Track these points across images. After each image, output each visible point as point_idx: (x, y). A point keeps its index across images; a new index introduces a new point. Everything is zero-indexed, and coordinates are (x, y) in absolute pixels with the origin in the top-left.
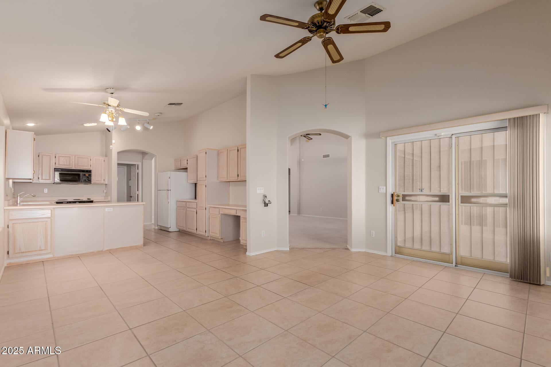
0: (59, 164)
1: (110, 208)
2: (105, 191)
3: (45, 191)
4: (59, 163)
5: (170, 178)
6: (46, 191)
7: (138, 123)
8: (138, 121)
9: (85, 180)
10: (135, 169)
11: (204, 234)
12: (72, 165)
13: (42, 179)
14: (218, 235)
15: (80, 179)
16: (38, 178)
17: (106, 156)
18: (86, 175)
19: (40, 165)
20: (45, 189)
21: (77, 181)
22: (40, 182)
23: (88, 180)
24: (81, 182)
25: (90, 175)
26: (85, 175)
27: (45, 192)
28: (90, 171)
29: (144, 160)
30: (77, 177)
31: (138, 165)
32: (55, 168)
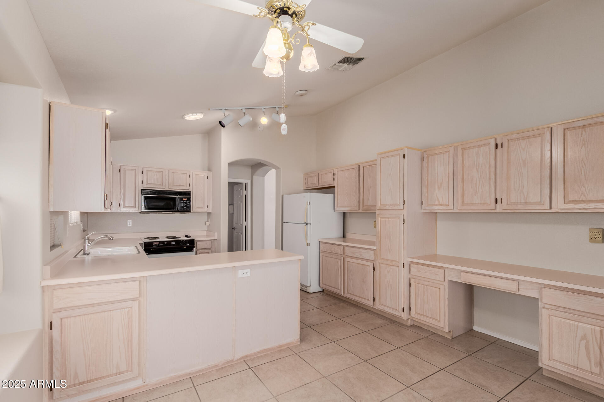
0: (148, 184)
1: (245, 271)
2: (208, 223)
3: (128, 223)
4: (148, 182)
5: (309, 204)
6: (130, 224)
7: (264, 112)
8: (264, 110)
9: (182, 207)
10: (240, 190)
11: (399, 313)
12: (165, 185)
13: (125, 206)
14: (442, 324)
15: (175, 206)
16: (120, 204)
17: (209, 170)
18: (184, 199)
19: (122, 184)
20: (128, 221)
21: (172, 209)
22: (122, 211)
23: (187, 208)
24: (177, 210)
25: (189, 200)
26: (182, 199)
27: (128, 226)
28: (189, 194)
29: (254, 177)
30: (172, 203)
31: (246, 184)
32: (142, 190)
